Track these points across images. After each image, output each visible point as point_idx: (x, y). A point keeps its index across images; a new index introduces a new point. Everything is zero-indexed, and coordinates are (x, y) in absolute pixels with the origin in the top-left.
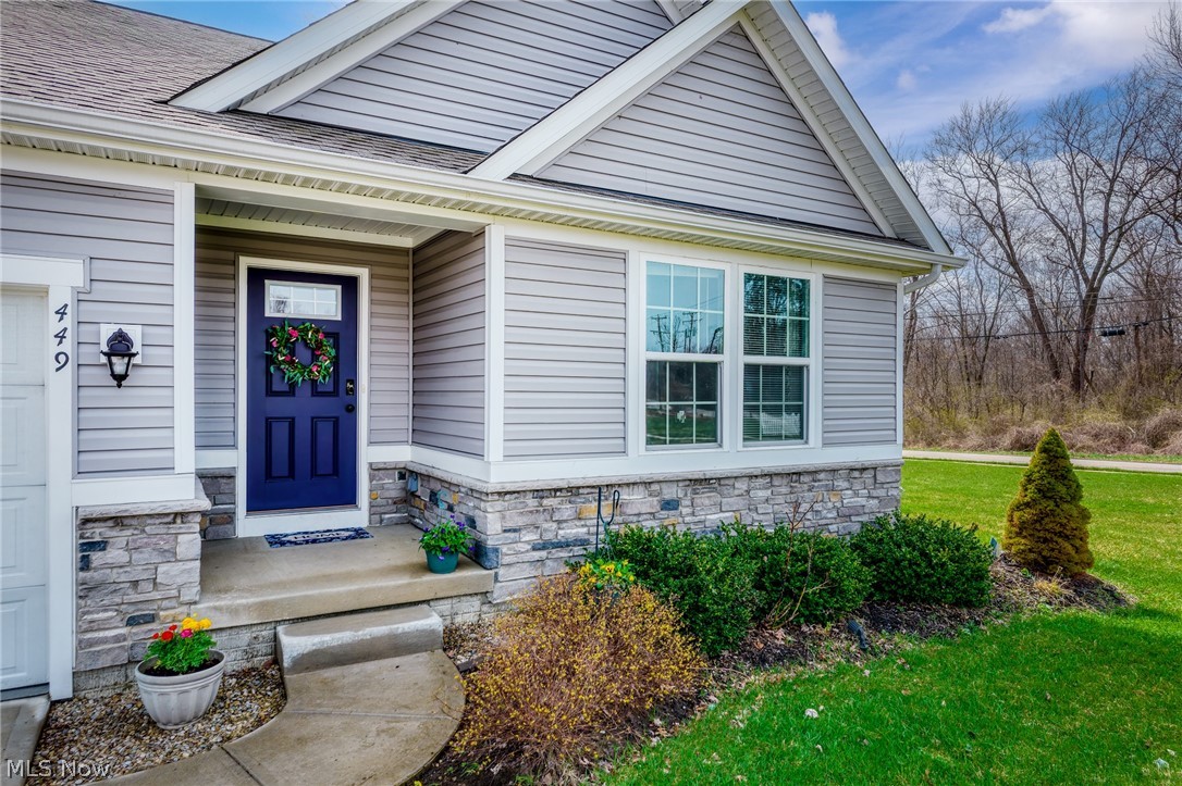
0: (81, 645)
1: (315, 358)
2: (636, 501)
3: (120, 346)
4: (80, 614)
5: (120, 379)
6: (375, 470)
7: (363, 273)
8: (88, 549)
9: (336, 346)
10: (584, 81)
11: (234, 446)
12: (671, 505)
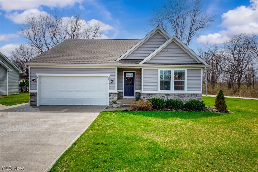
0: (109, 103)
1: (130, 81)
2: (159, 96)
3: (112, 80)
4: (109, 100)
5: (112, 83)
6: (136, 92)
7: (135, 72)
8: (110, 95)
9: (132, 79)
10: (158, 47)
11: (123, 89)
12: (163, 96)
